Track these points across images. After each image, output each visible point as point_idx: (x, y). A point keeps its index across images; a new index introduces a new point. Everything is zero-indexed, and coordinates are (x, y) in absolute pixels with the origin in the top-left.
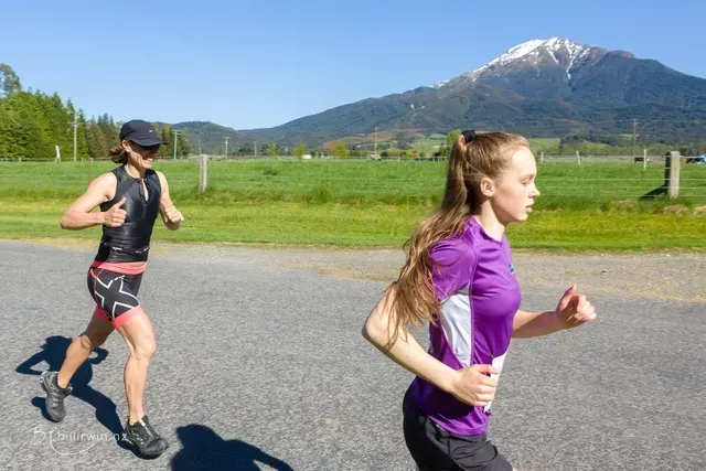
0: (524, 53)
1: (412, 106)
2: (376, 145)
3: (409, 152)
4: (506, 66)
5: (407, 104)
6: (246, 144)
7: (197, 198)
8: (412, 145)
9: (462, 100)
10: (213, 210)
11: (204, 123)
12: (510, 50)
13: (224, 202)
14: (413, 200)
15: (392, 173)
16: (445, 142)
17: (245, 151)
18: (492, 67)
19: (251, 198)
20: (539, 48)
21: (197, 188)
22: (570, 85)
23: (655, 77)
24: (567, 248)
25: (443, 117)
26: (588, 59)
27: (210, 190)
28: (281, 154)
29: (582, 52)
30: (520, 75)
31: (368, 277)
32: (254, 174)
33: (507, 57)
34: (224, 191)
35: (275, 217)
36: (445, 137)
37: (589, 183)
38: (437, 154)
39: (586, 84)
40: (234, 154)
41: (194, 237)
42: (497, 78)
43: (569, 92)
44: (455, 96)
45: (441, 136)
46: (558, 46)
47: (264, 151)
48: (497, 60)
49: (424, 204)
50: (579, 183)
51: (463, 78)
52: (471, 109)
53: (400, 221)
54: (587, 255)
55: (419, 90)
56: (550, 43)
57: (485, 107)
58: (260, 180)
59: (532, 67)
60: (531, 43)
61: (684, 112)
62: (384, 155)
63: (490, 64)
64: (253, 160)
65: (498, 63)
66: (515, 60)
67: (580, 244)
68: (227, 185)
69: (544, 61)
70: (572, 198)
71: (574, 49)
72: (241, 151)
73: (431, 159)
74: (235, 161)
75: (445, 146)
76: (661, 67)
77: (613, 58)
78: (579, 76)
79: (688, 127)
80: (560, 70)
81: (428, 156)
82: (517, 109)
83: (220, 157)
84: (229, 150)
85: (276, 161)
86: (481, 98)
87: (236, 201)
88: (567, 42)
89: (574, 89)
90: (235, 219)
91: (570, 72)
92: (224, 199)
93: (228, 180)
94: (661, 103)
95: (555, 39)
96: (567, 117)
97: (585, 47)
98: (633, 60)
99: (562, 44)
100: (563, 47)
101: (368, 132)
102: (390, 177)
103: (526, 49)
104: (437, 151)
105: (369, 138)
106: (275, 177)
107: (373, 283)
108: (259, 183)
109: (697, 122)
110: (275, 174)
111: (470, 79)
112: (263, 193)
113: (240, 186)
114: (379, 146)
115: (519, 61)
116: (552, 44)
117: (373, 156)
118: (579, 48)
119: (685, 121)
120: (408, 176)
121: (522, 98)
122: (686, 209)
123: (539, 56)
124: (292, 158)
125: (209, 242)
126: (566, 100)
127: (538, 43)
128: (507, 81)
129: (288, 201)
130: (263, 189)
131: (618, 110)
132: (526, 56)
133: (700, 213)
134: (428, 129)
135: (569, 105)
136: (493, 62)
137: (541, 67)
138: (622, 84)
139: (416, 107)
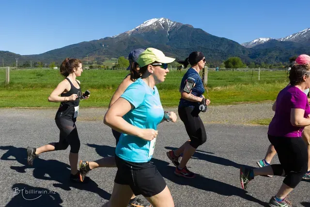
0: (150, 24)
1: (103, 45)
2: (87, 63)
3: (102, 66)
4: (143, 29)
5: (101, 45)
6: (26, 62)
7: (5, 87)
8: (103, 63)
9: (125, 43)
10: (12, 92)
11: (5, 52)
13: (18, 89)
14: (104, 86)
15: (95, 75)
16: (117, 61)
17: (26, 65)
18: (137, 29)
19: (32, 87)
20: (156, 22)
21: (5, 82)
22: (168, 38)
23: (200, 36)
24: (166, 105)
25: (117, 50)
26: (175, 27)
27: (11, 83)
28: (43, 67)
29: (173, 24)
30: (148, 33)
31: (85, 120)
32: (32, 76)
33: (143, 26)
34: (18, 84)
35: (43, 95)
36: (117, 59)
37: (175, 79)
38: (114, 67)
39: (175, 38)
40: (21, 67)
41: (4, 105)
42: (139, 34)
43: (168, 41)
44: (122, 42)
45: (116, 59)
46: (164, 22)
47: (35, 65)
48: (139, 26)
49: (109, 88)
50: (171, 79)
51: (125, 33)
52: (128, 48)
53: (98, 95)
54: (174, 107)
55: (106, 38)
56: (161, 20)
57: (134, 47)
58: (35, 78)
59: (153, 30)
60: (153, 20)
61: (211, 50)
62: (91, 67)
63: (136, 28)
64: (30, 69)
65: (140, 28)
66: (147, 27)
67: (170, 103)
68: (20, 81)
69: (158, 28)
70: (169, 85)
71: (170, 23)
72: (24, 65)
73: (111, 69)
74: (21, 70)
75: (117, 63)
76: (204, 32)
77: (185, 27)
78: (172, 34)
79: (212, 56)
80: (164, 32)
81: (110, 67)
83: (13, 68)
84: (18, 64)
85: (41, 70)
86: (133, 43)
87: (24, 88)
88: (167, 20)
89: (170, 40)
90: (23, 96)
91: (168, 33)
92: (18, 87)
93: (19, 78)
94: (203, 46)
96: (167, 52)
97: (174, 22)
98: (192, 28)
99: (165, 20)
100: (166, 22)
101: (84, 57)
102: (94, 77)
103: (151, 22)
104: (114, 65)
105: (84, 59)
106: (42, 77)
107: (87, 122)
108: (35, 80)
109: (216, 54)
110: (42, 76)
111: (128, 34)
112: (37, 84)
113: (25, 81)
114: (89, 63)
115: (148, 27)
117: (86, 68)
118: (172, 23)
119: (212, 54)
120: (102, 76)
121: (149, 43)
122: (210, 89)
123: (156, 25)
124: (48, 69)
125: (12, 107)
126: (167, 44)
127: (156, 20)
129: (49, 88)
130: (37, 82)
131: (188, 49)
132: (151, 25)
133: (215, 90)
134: (110, 55)
135: (168, 46)
136: (138, 27)
137: (156, 29)
138: (188, 38)
139: (105, 46)
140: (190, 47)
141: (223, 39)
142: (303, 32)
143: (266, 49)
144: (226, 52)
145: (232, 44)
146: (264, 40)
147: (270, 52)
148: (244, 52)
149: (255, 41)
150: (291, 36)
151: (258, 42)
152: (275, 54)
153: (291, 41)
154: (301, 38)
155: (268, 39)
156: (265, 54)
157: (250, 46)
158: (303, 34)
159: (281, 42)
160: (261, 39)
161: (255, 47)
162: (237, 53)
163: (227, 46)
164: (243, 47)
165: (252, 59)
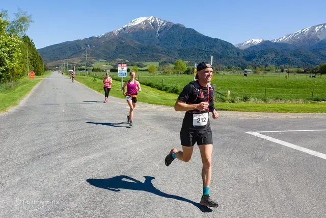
4: (131, 28)
5: (86, 45)
9: (112, 44)
12: (133, 21)
18: (124, 29)
22: (158, 38)
23: (193, 36)
25: (104, 51)
26: (166, 27)
29: (163, 23)
30: (137, 33)
33: (131, 25)
36: (106, 61)
39: (166, 38)
42: (127, 34)
43: (158, 42)
44: (109, 41)
45: (104, 60)
46: (153, 21)
48: (127, 25)
51: (111, 33)
52: (117, 48)
55: (91, 38)
56: (150, 19)
57: (123, 47)
59: (142, 29)
60: (141, 18)
61: (206, 52)
63: (124, 27)
65: (128, 26)
66: (135, 26)
69: (147, 27)
71: (161, 22)
76: (195, 31)
77: (176, 27)
78: (162, 34)
80: (154, 31)
82: (138, 49)
86: (121, 43)
88: (157, 19)
89: (160, 40)
91: (158, 33)
94: (196, 47)
95: (152, 17)
96: (159, 53)
97: (165, 22)
98: (184, 28)
99: (155, 19)
100: (155, 21)
103: (140, 21)
111: (115, 34)
115: (137, 26)
118: (162, 22)
121: (139, 43)
123: (145, 24)
126: (158, 45)
127: (144, 19)
128: (131, 35)
131: (180, 50)
132: (139, 24)
135: (159, 47)
137: (146, 29)
138: (180, 38)
139: (90, 46)
140: (181, 48)
141: (216, 40)
142: (296, 33)
143: (262, 51)
144: (220, 53)
145: (226, 45)
146: (257, 41)
147: (265, 54)
148: (238, 54)
149: (248, 42)
150: (284, 37)
151: (251, 43)
152: (271, 56)
153: (286, 42)
154: (295, 40)
155: (261, 41)
156: (260, 57)
157: (243, 47)
158: (297, 35)
159: (275, 44)
160: (254, 40)
161: (248, 49)
162: (231, 55)
163: (221, 47)
164: (237, 49)
165: (248, 62)
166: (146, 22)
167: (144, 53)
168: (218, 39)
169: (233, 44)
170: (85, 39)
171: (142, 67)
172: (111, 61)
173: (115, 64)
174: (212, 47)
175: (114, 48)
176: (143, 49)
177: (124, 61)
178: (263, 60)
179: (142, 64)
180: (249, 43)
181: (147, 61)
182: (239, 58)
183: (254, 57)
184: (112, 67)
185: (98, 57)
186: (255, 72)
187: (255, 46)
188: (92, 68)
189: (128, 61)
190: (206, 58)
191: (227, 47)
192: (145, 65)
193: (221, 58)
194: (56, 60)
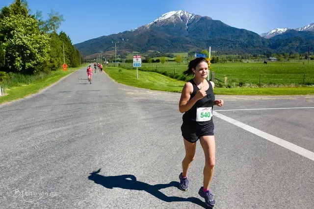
4: (161, 22)
5: (121, 39)
9: (145, 37)
12: (163, 15)
18: (156, 23)
22: (188, 30)
23: (219, 28)
25: (137, 44)
26: (194, 20)
30: (167, 26)
33: (161, 19)
39: (194, 30)
42: (158, 27)
43: (187, 34)
44: (141, 35)
45: (137, 52)
46: (182, 14)
48: (157, 19)
51: (144, 27)
52: (149, 41)
56: (179, 12)
57: (155, 40)
59: (172, 23)
60: (171, 12)
61: (232, 42)
63: (155, 21)
65: (158, 21)
66: (165, 20)
69: (177, 20)
71: (189, 15)
76: (222, 23)
77: (204, 19)
78: (191, 27)
80: (183, 24)
82: (168, 41)
86: (153, 36)
88: (185, 12)
89: (189, 32)
91: (187, 25)
94: (223, 38)
95: (180, 11)
96: (188, 44)
97: (193, 15)
98: (211, 20)
99: (184, 13)
100: (184, 15)
101: (105, 51)
103: (169, 15)
105: (106, 54)
111: (147, 27)
115: (167, 20)
116: (180, 13)
118: (191, 15)
119: (233, 45)
121: (169, 36)
123: (175, 18)
127: (173, 13)
128: (162, 28)
131: (207, 41)
132: (169, 18)
135: (188, 39)
136: (156, 21)
137: (176, 23)
138: (207, 30)
139: (124, 39)
140: (209, 39)
141: (242, 31)
143: (286, 40)
144: (245, 43)
145: (252, 35)
146: (282, 30)
147: (290, 42)
148: (264, 43)
149: (273, 31)
150: (309, 26)
151: (276, 32)
152: (296, 44)
153: (310, 30)
155: (286, 29)
156: (285, 45)
157: (268, 37)
159: (300, 32)
160: (279, 30)
161: (273, 37)
162: (257, 44)
163: (246, 37)
164: (263, 38)
165: (273, 50)
166: (175, 15)
167: (174, 44)
168: (244, 30)
169: (258, 34)
170: (120, 33)
171: (172, 58)
172: (144, 52)
173: (147, 55)
174: (238, 37)
175: (146, 41)
176: (173, 41)
177: (156, 52)
178: (287, 48)
179: (173, 55)
180: (274, 33)
181: (177, 52)
182: (265, 47)
183: (279, 45)
184: (144, 58)
185: (132, 49)
186: (279, 60)
187: (279, 35)
188: (125, 59)
189: (159, 52)
190: (232, 47)
191: (252, 36)
192: (175, 55)
193: (247, 47)
194: (94, 53)
